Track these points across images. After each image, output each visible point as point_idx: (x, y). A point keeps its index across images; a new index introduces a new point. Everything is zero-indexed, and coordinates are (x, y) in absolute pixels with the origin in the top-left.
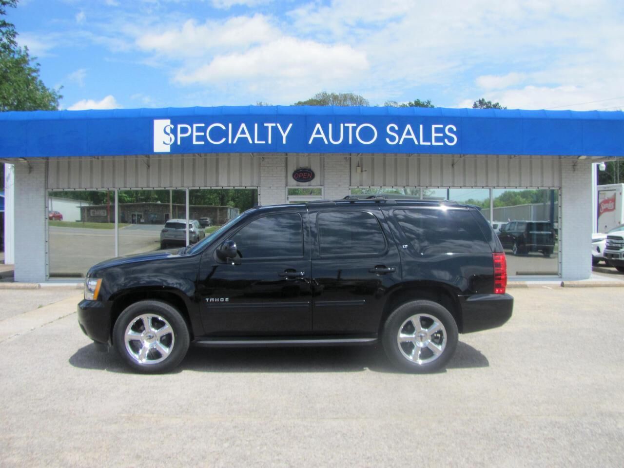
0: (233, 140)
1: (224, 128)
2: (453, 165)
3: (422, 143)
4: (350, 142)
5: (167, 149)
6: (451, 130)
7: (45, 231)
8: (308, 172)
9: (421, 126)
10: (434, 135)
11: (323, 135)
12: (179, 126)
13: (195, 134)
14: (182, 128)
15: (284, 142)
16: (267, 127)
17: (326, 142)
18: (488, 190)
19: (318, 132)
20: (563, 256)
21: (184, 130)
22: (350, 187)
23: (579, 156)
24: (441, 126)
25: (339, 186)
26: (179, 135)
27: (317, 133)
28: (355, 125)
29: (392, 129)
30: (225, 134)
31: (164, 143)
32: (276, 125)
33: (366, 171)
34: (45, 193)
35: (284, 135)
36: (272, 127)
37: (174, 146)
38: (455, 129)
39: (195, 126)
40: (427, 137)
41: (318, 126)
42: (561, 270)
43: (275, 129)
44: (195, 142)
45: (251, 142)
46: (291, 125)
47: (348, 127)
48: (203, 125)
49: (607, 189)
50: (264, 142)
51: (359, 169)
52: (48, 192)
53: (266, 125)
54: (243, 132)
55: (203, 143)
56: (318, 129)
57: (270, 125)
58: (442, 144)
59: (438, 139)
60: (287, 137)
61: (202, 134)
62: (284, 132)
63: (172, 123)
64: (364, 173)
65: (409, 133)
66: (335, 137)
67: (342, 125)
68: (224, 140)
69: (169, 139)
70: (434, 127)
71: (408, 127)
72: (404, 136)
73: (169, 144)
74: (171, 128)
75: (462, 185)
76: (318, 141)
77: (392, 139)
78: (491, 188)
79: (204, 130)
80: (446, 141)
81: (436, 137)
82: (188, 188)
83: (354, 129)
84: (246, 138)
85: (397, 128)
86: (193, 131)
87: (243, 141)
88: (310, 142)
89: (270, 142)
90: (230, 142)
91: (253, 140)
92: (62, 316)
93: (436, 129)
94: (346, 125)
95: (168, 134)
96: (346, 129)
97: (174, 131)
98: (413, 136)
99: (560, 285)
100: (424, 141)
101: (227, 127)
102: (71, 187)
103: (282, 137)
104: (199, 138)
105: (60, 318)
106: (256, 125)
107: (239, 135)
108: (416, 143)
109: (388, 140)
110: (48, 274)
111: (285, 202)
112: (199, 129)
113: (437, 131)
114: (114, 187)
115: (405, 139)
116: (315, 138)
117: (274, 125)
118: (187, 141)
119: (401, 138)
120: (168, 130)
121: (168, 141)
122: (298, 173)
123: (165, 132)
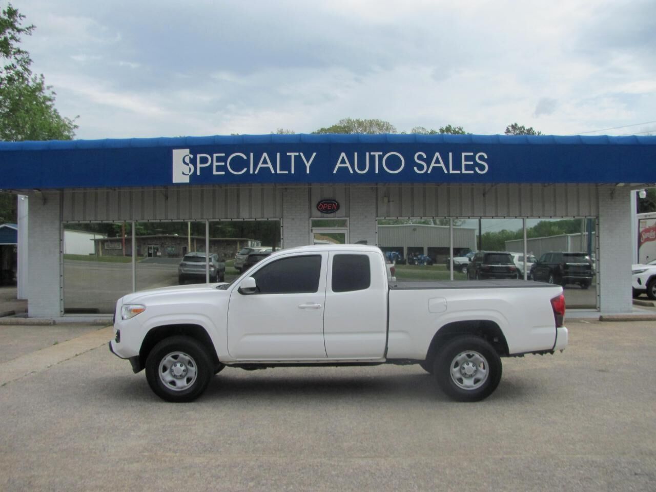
0: (254, 170)
1: (245, 157)
2: (484, 195)
3: (451, 172)
4: (377, 171)
5: (186, 180)
6: (481, 158)
7: (60, 264)
8: (333, 203)
9: (451, 154)
10: (464, 163)
11: (348, 165)
12: (199, 156)
13: (215, 164)
14: (201, 158)
15: (308, 172)
16: (291, 156)
17: (352, 172)
18: (522, 220)
19: (343, 162)
20: (602, 289)
21: (204, 160)
22: (377, 218)
23: (617, 184)
24: (472, 154)
25: (366, 217)
26: (199, 166)
27: (342, 162)
28: (381, 153)
29: (420, 157)
30: (246, 163)
31: (183, 173)
32: (300, 155)
33: (393, 201)
34: (60, 225)
35: (308, 165)
36: (295, 156)
37: (193, 177)
38: (486, 157)
39: (215, 155)
40: (457, 166)
41: (343, 154)
42: (600, 303)
43: (298, 158)
44: (215, 173)
45: (273, 172)
46: (314, 154)
47: (374, 156)
48: (224, 155)
49: (648, 217)
50: (287, 172)
51: (386, 200)
52: (63, 224)
53: (288, 154)
54: (265, 162)
55: (223, 173)
56: (343, 158)
57: (293, 154)
58: (472, 172)
59: (468, 167)
60: (310, 167)
61: (223, 164)
62: (308, 162)
63: (191, 153)
64: (391, 203)
65: (437, 161)
66: (362, 167)
67: (367, 154)
68: (245, 170)
69: (188, 169)
70: (464, 154)
71: (437, 154)
72: (433, 165)
73: (188, 175)
74: (190, 157)
75: (494, 215)
76: (343, 170)
77: (421, 167)
78: (525, 218)
79: (224, 159)
80: (477, 169)
81: (466, 165)
82: (208, 219)
83: (381, 158)
84: (268, 168)
85: (425, 156)
86: (213, 161)
87: (265, 170)
88: (335, 172)
89: (293, 172)
90: (251, 172)
91: (275, 169)
92: (78, 353)
93: (465, 156)
94: (372, 153)
95: (187, 164)
96: (372, 158)
97: (193, 161)
98: (442, 165)
99: (598, 319)
100: (453, 169)
101: (248, 157)
102: (87, 219)
103: (306, 167)
104: (219, 168)
105: (77, 355)
106: (278, 154)
107: (260, 165)
108: (446, 172)
109: (415, 169)
110: (63, 310)
111: (309, 234)
112: (219, 159)
113: (467, 159)
114: (131, 219)
115: (434, 167)
116: (339, 168)
117: (297, 154)
118: (207, 171)
119: (429, 166)
120: (187, 160)
121: (187, 172)
122: (323, 204)
123: (184, 162)
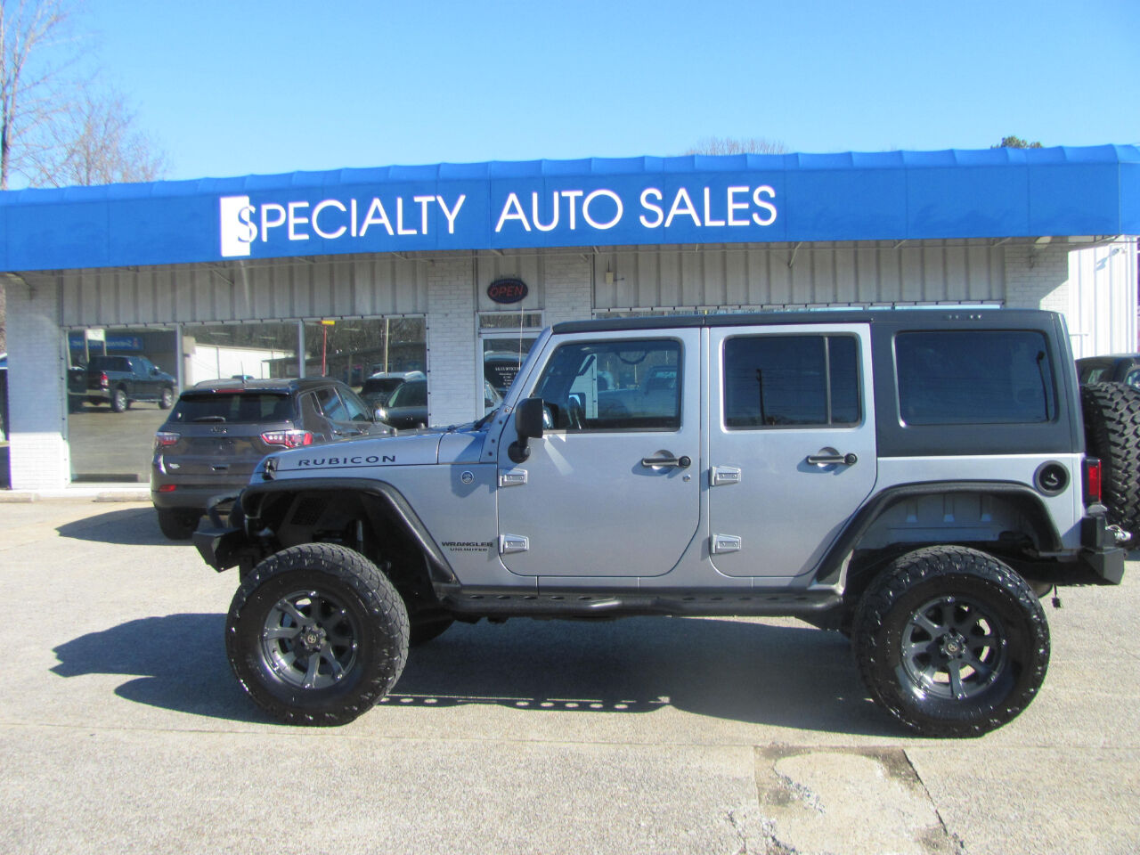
0: (359, 229)
1: (343, 209)
2: (790, 266)
3: (708, 223)
4: (573, 226)
6: (764, 196)
7: (61, 400)
8: (515, 285)
9: (707, 191)
10: (731, 206)
11: (521, 216)
12: (265, 208)
13: (292, 221)
14: (269, 212)
15: (451, 230)
16: (420, 204)
17: (528, 228)
19: (513, 210)
21: (273, 215)
22: (594, 311)
24: (745, 189)
25: (574, 308)
26: (266, 225)
27: (511, 211)
28: (580, 193)
29: (651, 199)
30: (344, 219)
31: (240, 240)
32: (437, 200)
33: (623, 279)
34: (60, 334)
35: (451, 218)
36: (429, 204)
37: (257, 244)
38: (773, 194)
39: (292, 206)
40: (719, 211)
41: (513, 198)
43: (434, 207)
44: (293, 237)
46: (462, 198)
47: (568, 199)
48: (306, 205)
50: (414, 232)
51: (610, 276)
52: (65, 331)
53: (417, 199)
54: (377, 215)
55: (306, 237)
56: (513, 204)
57: (424, 200)
58: (746, 223)
59: (738, 215)
60: (456, 221)
61: (305, 221)
62: (451, 210)
63: (252, 203)
64: (619, 283)
65: (682, 205)
66: (546, 219)
67: (556, 195)
68: (343, 230)
69: (248, 233)
70: (731, 191)
71: (682, 192)
72: (674, 211)
73: (247, 241)
74: (251, 212)
76: (513, 226)
77: (652, 216)
78: (867, 305)
79: (306, 213)
80: (755, 217)
81: (735, 211)
82: (302, 318)
83: (579, 201)
84: (383, 226)
85: (659, 197)
86: (289, 216)
87: (377, 230)
88: (498, 229)
89: (425, 231)
90: (354, 234)
91: (395, 228)
93: (735, 194)
94: (564, 194)
95: (246, 223)
96: (564, 202)
97: (256, 218)
98: (691, 211)
100: (712, 218)
101: (348, 206)
102: (103, 323)
103: (446, 221)
104: (299, 229)
106: (400, 201)
107: (369, 220)
108: (698, 223)
109: (643, 219)
110: (70, 476)
111: (475, 341)
112: (298, 213)
113: (738, 198)
114: (175, 321)
115: (676, 217)
116: (507, 222)
117: (432, 199)
118: (279, 234)
119: (668, 215)
120: (246, 217)
121: (246, 236)
122: (498, 287)
123: (241, 220)
